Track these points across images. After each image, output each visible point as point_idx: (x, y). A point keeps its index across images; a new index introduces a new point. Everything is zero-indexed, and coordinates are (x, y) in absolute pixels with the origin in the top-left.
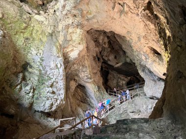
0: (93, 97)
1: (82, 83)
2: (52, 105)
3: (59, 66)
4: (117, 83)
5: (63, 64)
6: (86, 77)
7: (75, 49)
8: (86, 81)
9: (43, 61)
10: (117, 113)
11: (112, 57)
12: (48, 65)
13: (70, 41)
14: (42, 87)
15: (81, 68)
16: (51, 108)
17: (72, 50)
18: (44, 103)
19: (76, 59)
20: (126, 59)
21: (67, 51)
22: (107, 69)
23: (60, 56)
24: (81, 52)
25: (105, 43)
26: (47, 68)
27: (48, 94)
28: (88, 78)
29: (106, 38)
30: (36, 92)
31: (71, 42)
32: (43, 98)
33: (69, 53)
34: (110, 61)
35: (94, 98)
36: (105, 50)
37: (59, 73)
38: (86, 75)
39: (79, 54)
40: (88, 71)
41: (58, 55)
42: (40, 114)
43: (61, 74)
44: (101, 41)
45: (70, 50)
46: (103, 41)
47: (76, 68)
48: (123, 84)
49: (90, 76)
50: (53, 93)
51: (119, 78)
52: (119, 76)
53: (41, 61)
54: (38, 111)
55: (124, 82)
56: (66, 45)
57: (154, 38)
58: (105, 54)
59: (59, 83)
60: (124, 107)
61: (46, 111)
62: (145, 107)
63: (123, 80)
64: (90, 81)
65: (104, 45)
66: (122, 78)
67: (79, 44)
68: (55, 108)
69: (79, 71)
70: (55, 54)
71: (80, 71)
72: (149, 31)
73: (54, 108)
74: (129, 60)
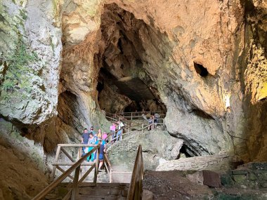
0: (87, 117)
1: (75, 89)
2: (40, 111)
3: (55, 41)
4: (112, 106)
5: (60, 41)
6: (82, 82)
7: (82, 24)
8: (82, 87)
9: (25, 18)
10: (122, 149)
11: (117, 65)
12: (35, 30)
13: (79, 6)
14: (24, 68)
15: (79, 62)
16: (36, 118)
17: (77, 25)
18: (25, 102)
19: (78, 43)
20: (138, 74)
21: (68, 22)
22: (103, 81)
23: (58, 25)
24: (91, 33)
25: (114, 39)
26: (32, 35)
27: (35, 87)
28: (86, 84)
29: (118, 33)
30: (9, 74)
31: (78, 10)
32: (25, 93)
33: (70, 28)
34: (114, 69)
35: (88, 120)
36: (111, 50)
37: (54, 55)
38: (84, 77)
39: (87, 37)
40: (90, 72)
41: (54, 21)
42: (10, 124)
43: (56, 57)
44: (109, 34)
45: (73, 22)
46: (112, 35)
47: (73, 60)
48: (119, 109)
49: (90, 81)
50: (43, 88)
51: (116, 99)
52: (117, 95)
53: (21, 17)
54: (6, 119)
55: (122, 107)
56: (69, 11)
57: (221, 47)
58: (111, 56)
59: (51, 74)
60: (133, 142)
61: (26, 122)
62: (163, 146)
63: (122, 103)
64: (88, 89)
65: (112, 42)
66: (121, 100)
67: (92, 18)
68: (43, 120)
69: (74, 66)
70: (49, 17)
71: (77, 67)
72: (220, 34)
73: (41, 120)
74: (144, 76)
